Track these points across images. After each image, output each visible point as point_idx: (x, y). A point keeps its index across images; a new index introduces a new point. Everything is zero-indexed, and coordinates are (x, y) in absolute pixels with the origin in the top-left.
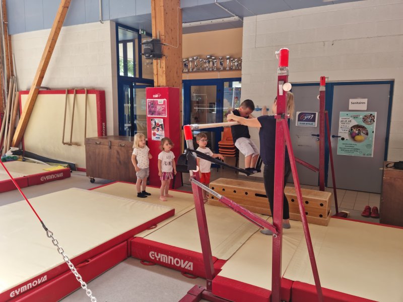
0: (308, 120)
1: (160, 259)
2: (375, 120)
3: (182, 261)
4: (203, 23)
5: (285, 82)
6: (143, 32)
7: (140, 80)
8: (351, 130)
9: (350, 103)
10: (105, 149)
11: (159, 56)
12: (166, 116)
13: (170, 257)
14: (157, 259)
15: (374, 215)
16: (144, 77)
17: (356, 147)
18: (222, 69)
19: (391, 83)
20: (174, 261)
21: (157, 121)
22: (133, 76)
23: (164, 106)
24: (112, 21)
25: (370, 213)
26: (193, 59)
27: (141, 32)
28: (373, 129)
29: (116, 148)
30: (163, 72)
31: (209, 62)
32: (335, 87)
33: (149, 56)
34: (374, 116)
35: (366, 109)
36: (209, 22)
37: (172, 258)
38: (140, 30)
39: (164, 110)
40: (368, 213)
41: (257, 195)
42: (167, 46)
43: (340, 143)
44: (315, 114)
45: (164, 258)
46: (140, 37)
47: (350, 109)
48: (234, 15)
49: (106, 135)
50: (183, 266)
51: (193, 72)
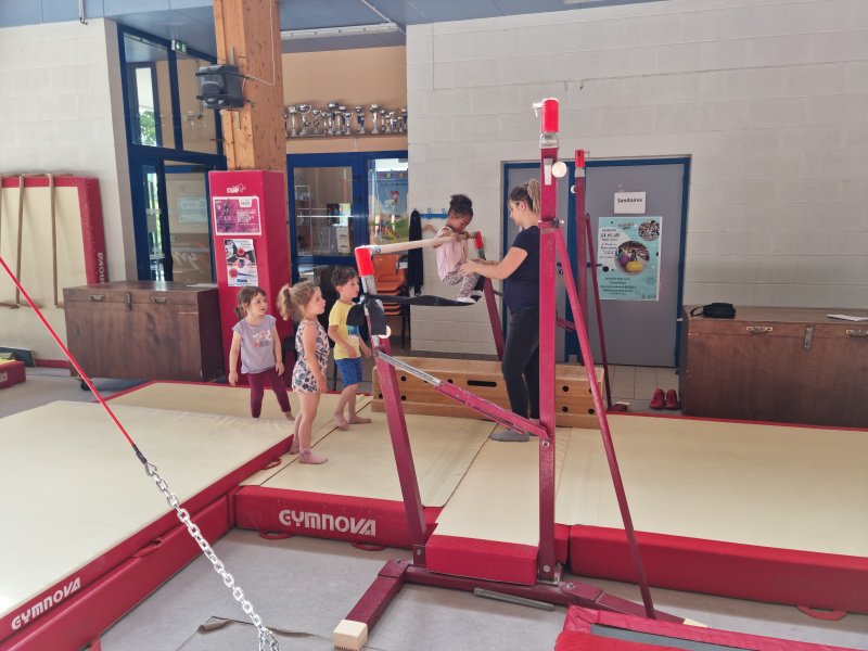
1: (303, 523)
2: (660, 231)
3: (353, 520)
4: (322, 32)
5: (555, 161)
6: (181, 46)
7: (179, 153)
8: (620, 251)
9: (616, 201)
10: (116, 312)
11: (238, 103)
12: (260, 234)
13: (324, 515)
14: (298, 525)
15: (670, 406)
16: (187, 147)
17: (628, 283)
18: (362, 132)
19: (686, 162)
20: (335, 523)
21: (238, 245)
22: (155, 145)
23: (253, 212)
24: (107, 19)
25: (664, 403)
26: (299, 109)
27: (174, 46)
28: (657, 247)
29: (144, 306)
30: (247, 139)
31: (334, 117)
33: (216, 102)
34: (657, 225)
35: (643, 211)
36: (334, 31)
37: (331, 518)
38: (173, 42)
39: (254, 220)
40: (660, 403)
41: (471, 383)
42: (253, 80)
43: (602, 277)
45: (313, 520)
46: (172, 57)
47: (616, 211)
48: (388, 20)
49: (107, 280)
50: (354, 530)
51: (298, 137)
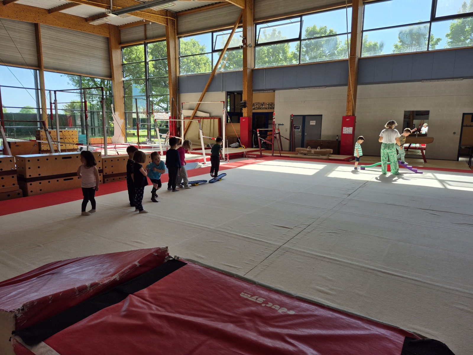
0: (297, 128)
9: (310, 122)
11: (245, 107)
19: (322, 116)
24: (225, 91)
26: (256, 104)
30: (246, 112)
32: (306, 117)
38: (235, 93)
42: (248, 103)
44: (299, 126)
48: (273, 90)
51: (256, 109)
